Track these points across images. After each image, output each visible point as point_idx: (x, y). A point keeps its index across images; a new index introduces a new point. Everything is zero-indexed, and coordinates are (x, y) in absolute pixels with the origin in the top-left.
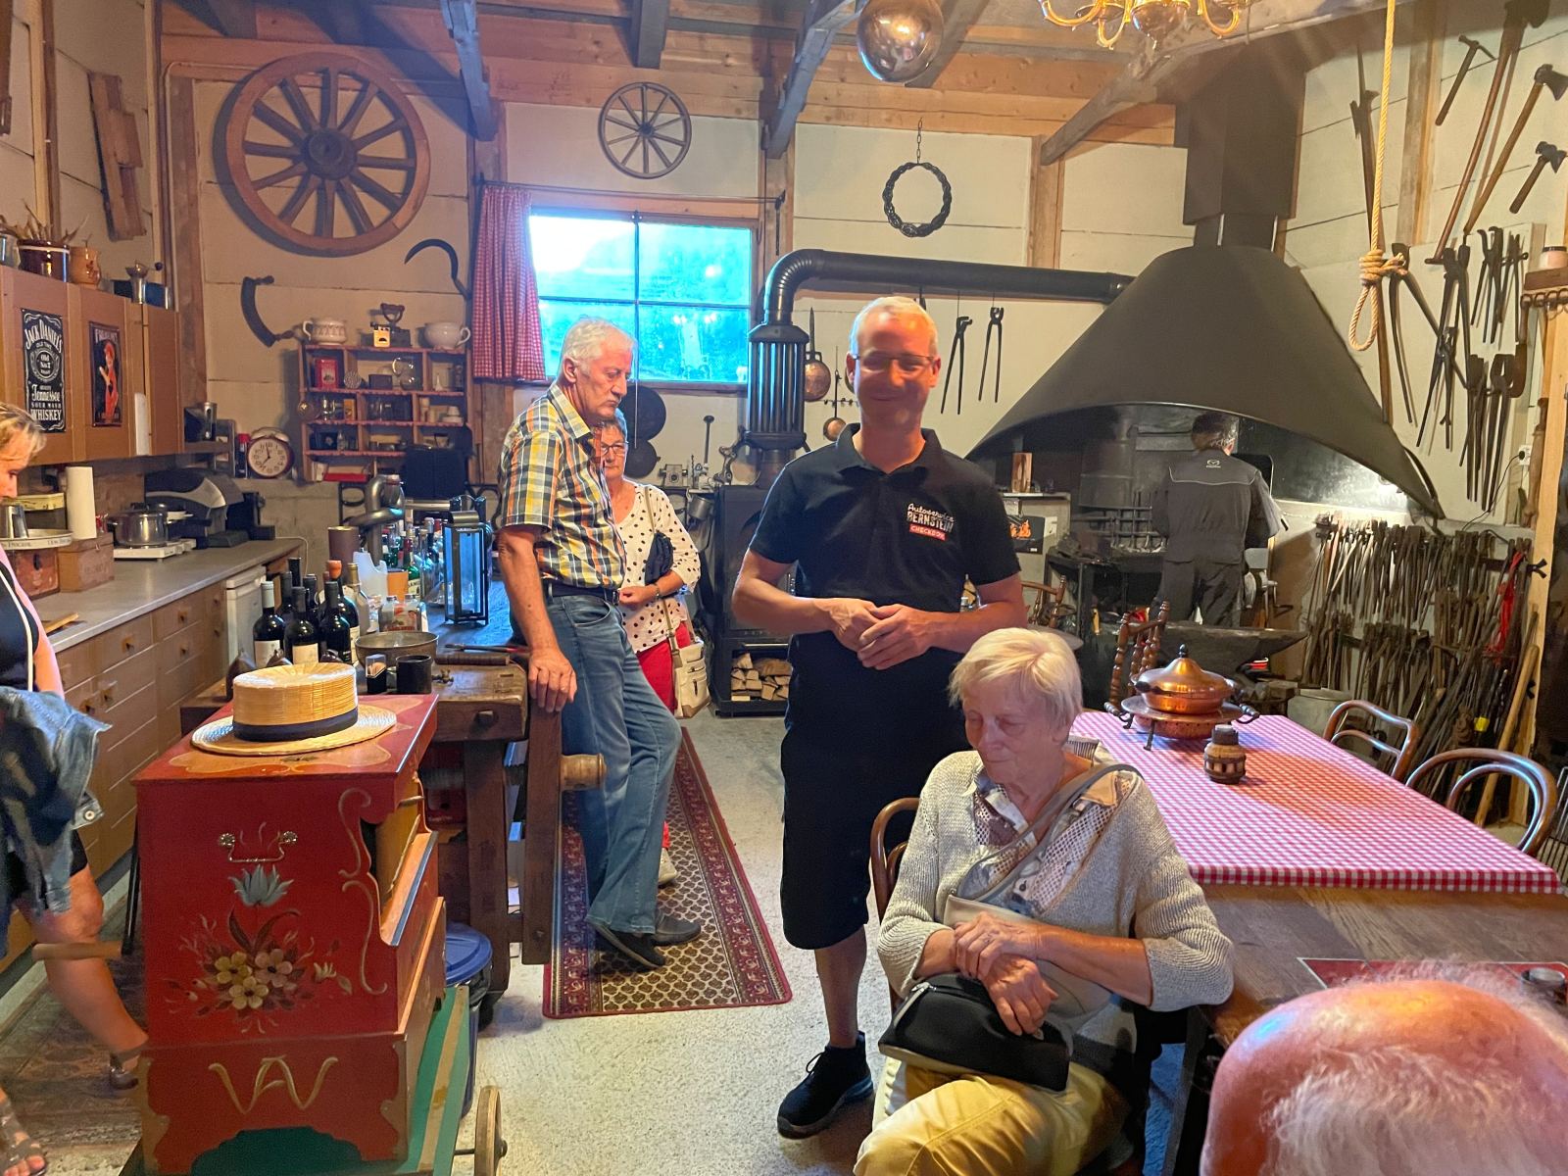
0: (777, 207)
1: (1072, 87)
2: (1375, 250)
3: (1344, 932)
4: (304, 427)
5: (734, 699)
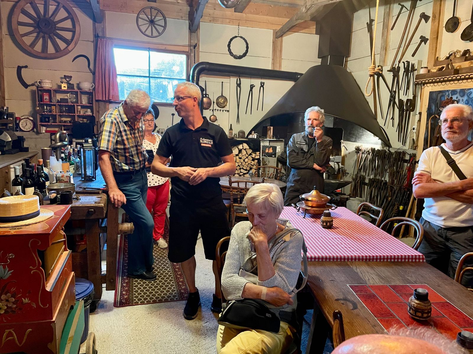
0: (194, 48)
1: (285, 15)
2: (372, 65)
3: (361, 275)
4: (38, 115)
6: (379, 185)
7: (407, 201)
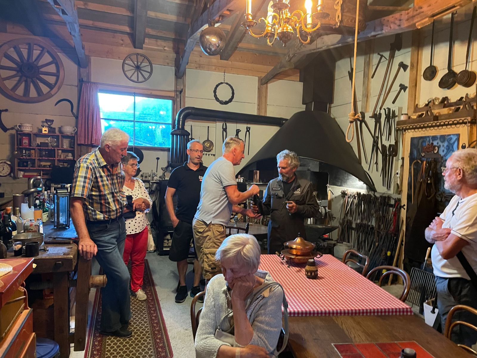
0: (180, 93)
1: (270, 63)
2: (353, 112)
3: (346, 332)
4: (16, 159)
5: (164, 249)
6: (366, 230)
7: (394, 246)
